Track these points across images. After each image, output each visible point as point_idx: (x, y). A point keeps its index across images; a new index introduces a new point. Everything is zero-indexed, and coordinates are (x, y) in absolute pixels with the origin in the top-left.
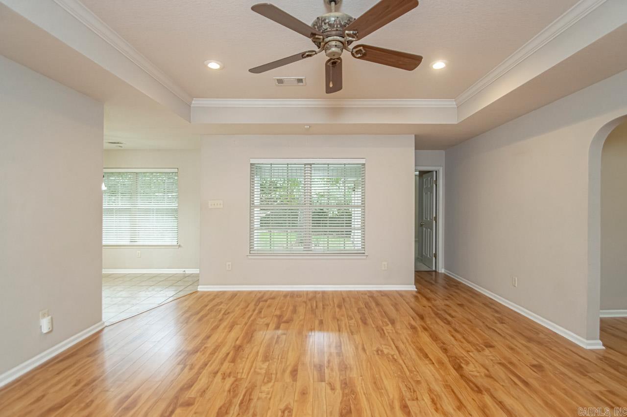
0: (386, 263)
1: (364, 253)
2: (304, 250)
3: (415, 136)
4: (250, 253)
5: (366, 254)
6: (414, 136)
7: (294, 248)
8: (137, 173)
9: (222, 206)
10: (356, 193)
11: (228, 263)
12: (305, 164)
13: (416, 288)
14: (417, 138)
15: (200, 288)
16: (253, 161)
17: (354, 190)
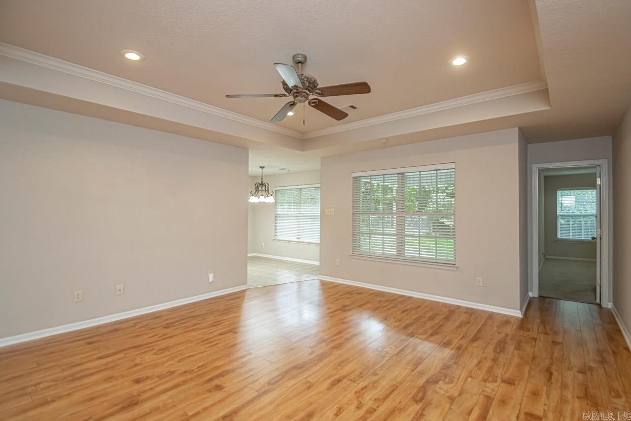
0: (481, 279)
1: (455, 264)
2: (397, 256)
3: (520, 129)
6: (517, 128)
8: (301, 189)
11: (337, 260)
14: (521, 131)
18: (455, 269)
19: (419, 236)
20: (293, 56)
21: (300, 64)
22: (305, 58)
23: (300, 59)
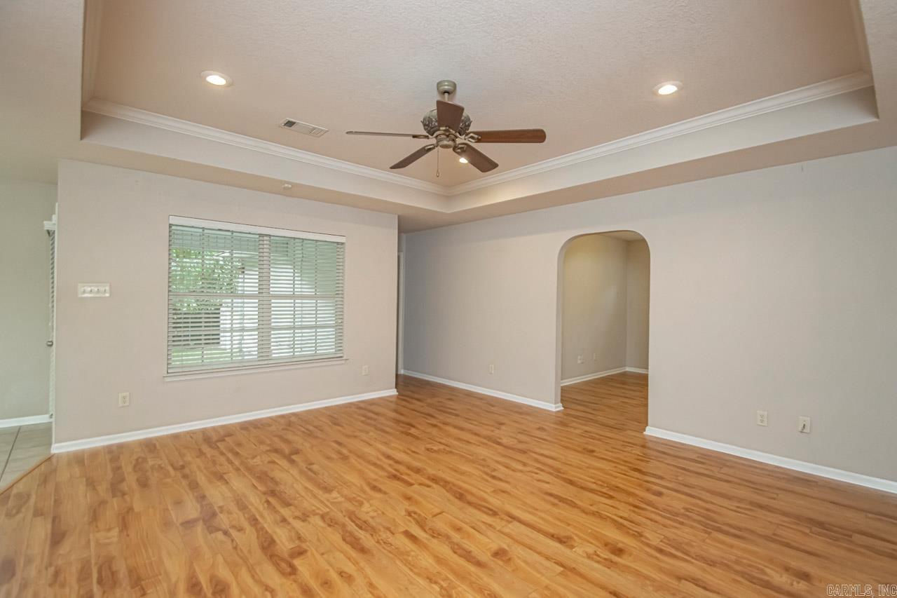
1: (341, 357)
2: (259, 360)
3: (399, 217)
4: (168, 373)
5: (344, 358)
7: (246, 358)
9: (107, 295)
10: (246, 276)
12: (261, 235)
13: (397, 392)
15: (57, 448)
16: (173, 220)
17: (243, 272)
18: (343, 362)
19: (294, 327)
20: (438, 84)
21: (446, 94)
22: (455, 85)
23: (446, 87)
